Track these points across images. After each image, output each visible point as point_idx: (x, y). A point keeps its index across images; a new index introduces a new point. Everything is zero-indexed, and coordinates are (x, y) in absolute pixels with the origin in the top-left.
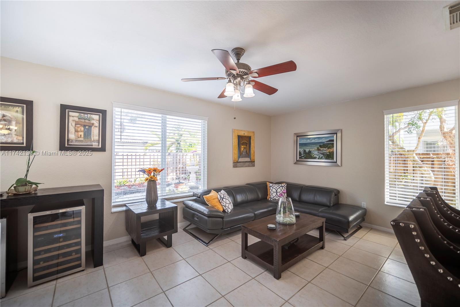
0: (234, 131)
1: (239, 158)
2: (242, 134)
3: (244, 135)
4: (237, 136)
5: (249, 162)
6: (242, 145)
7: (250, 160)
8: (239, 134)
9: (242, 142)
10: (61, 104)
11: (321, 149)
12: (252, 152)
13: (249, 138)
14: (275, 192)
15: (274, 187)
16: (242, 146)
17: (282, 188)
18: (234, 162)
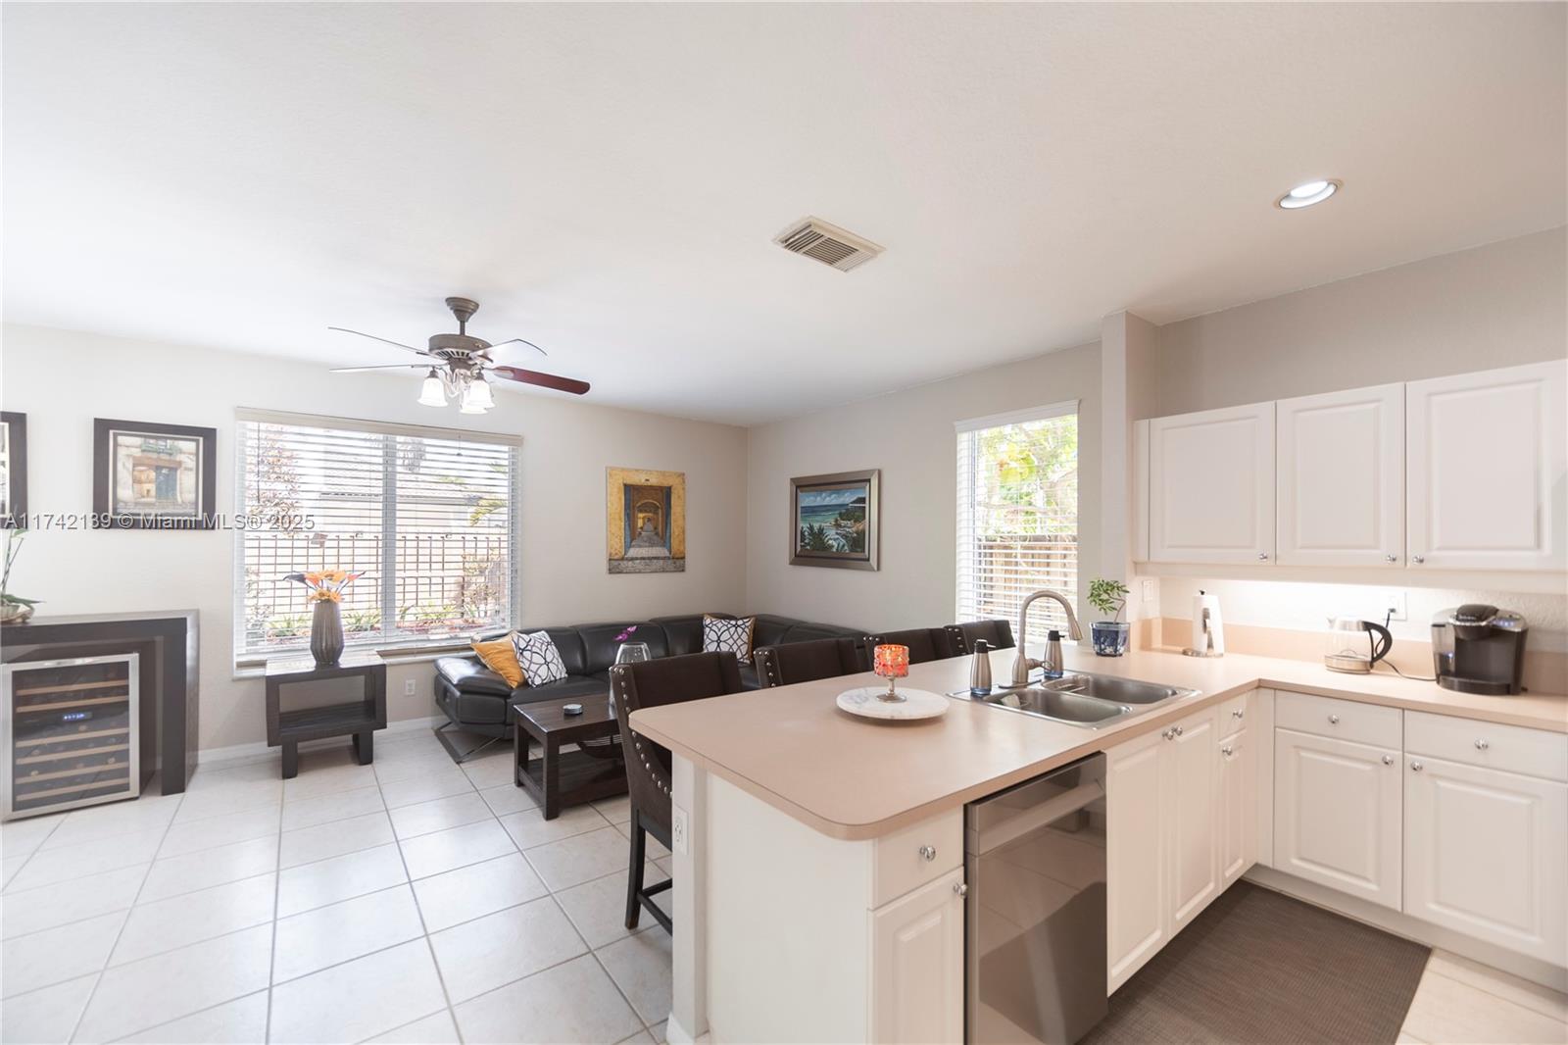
0: (610, 472)
1: (630, 547)
2: (639, 479)
3: (649, 484)
4: (622, 487)
5: (664, 558)
6: (641, 511)
7: (667, 554)
8: (629, 482)
9: (639, 504)
10: (96, 420)
11: (843, 523)
12: (675, 529)
13: (666, 493)
14: (713, 641)
15: (714, 628)
16: (641, 515)
17: (736, 630)
18: (610, 560)
